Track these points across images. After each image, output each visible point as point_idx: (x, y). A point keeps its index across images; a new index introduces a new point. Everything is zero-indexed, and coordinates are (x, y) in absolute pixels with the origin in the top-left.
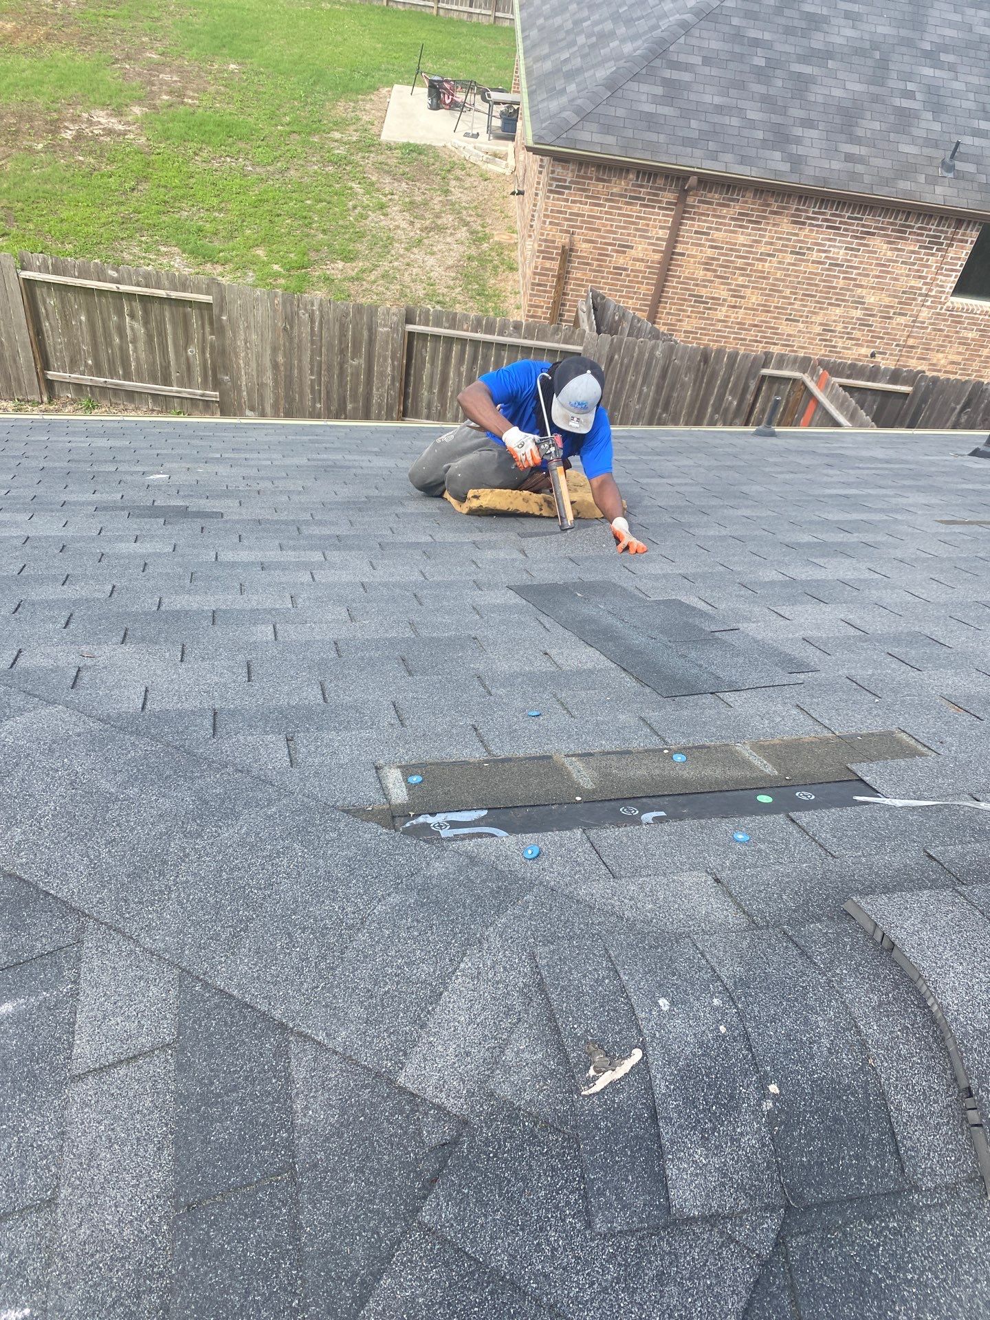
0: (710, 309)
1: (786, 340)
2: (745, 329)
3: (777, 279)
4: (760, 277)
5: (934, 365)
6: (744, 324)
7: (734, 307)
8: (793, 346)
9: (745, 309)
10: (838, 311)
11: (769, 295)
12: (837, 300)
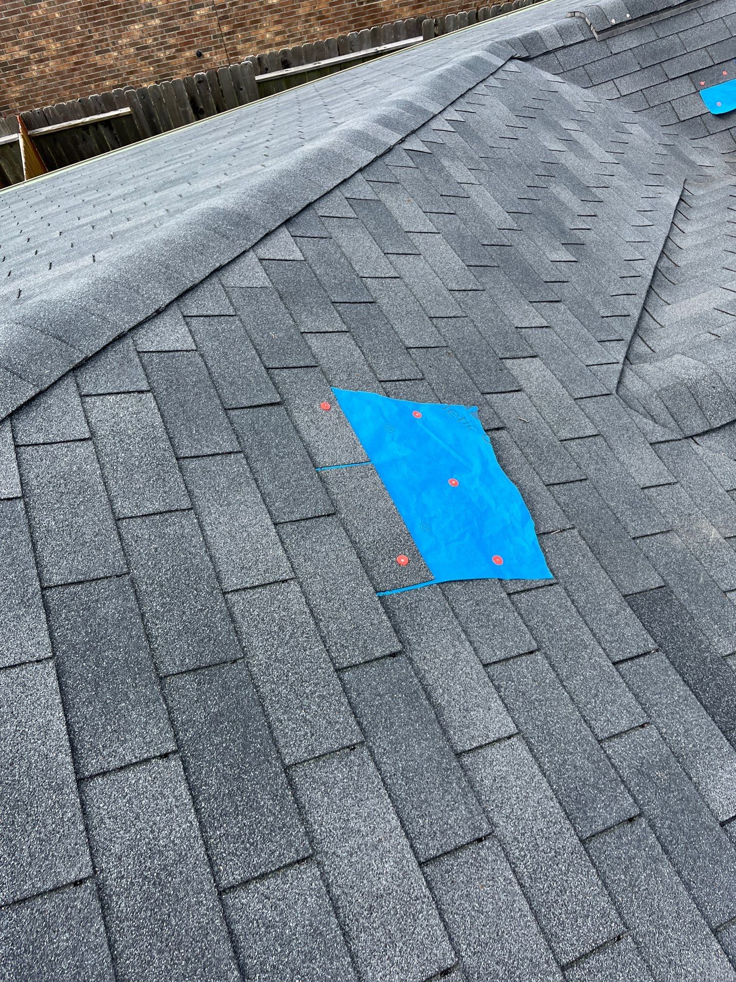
0: (21, 71)
1: (110, 72)
2: (68, 77)
3: (59, 21)
4: (42, 25)
5: (262, 42)
6: (62, 73)
9: (52, 58)
10: (138, 27)
11: (64, 38)
12: (128, 17)
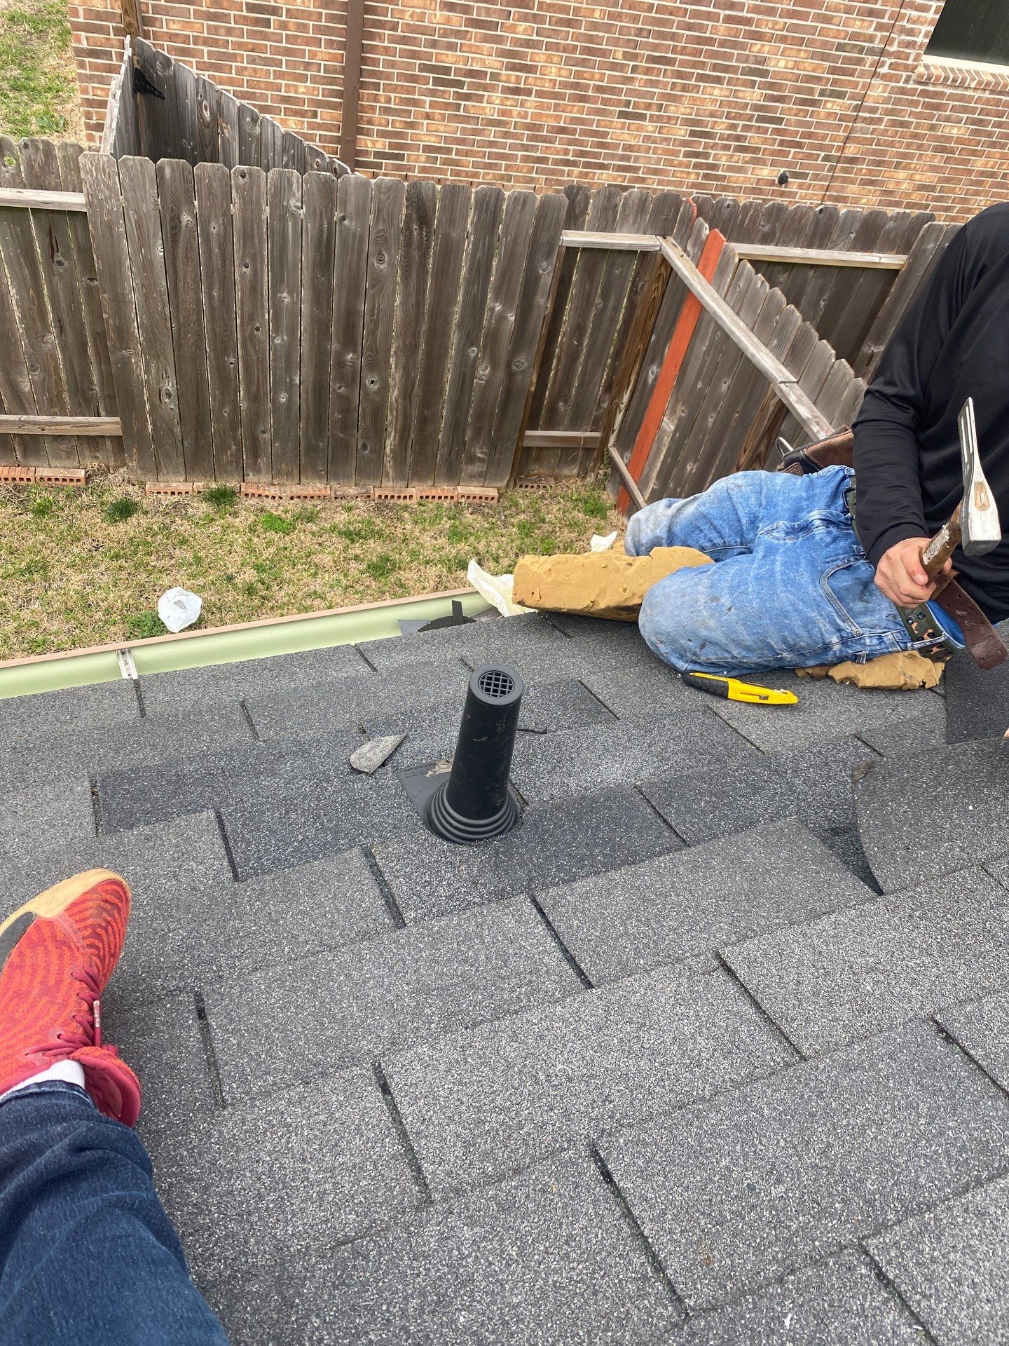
0: (467, 97)
2: (545, 140)
3: (594, 26)
6: (540, 128)
7: (516, 91)
8: (636, 169)
9: (540, 94)
10: (718, 92)
11: (583, 63)
12: (714, 67)
